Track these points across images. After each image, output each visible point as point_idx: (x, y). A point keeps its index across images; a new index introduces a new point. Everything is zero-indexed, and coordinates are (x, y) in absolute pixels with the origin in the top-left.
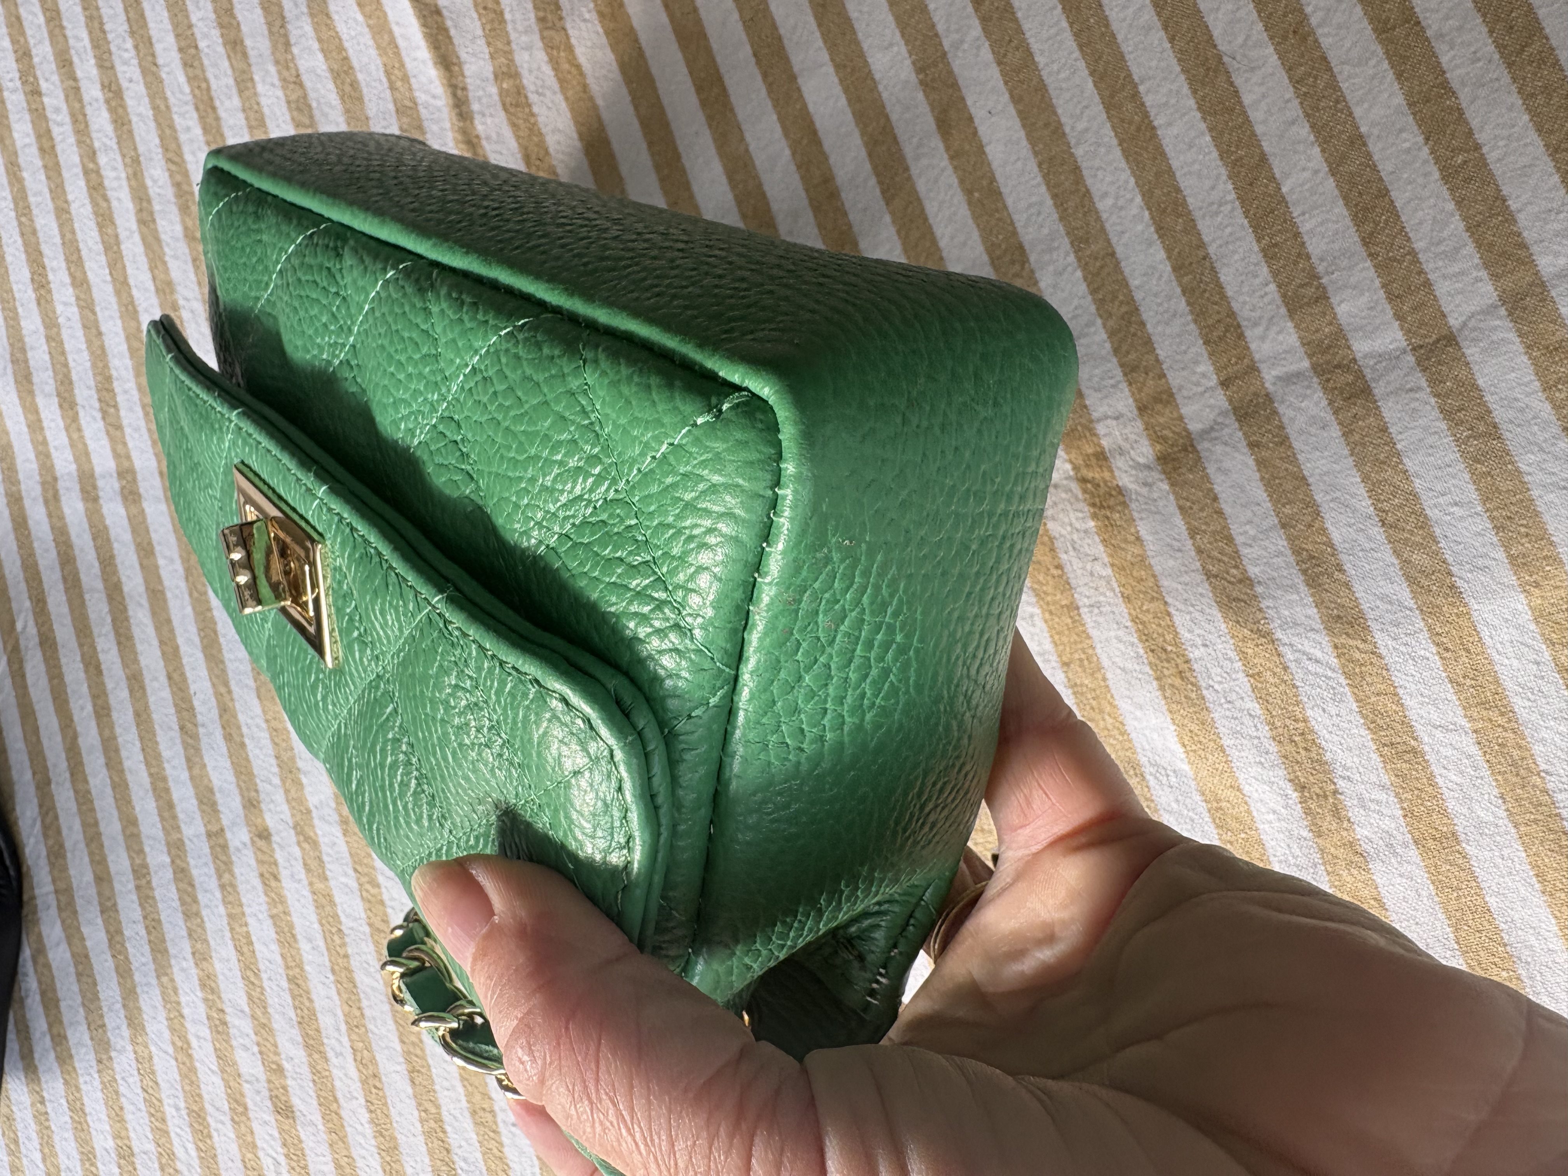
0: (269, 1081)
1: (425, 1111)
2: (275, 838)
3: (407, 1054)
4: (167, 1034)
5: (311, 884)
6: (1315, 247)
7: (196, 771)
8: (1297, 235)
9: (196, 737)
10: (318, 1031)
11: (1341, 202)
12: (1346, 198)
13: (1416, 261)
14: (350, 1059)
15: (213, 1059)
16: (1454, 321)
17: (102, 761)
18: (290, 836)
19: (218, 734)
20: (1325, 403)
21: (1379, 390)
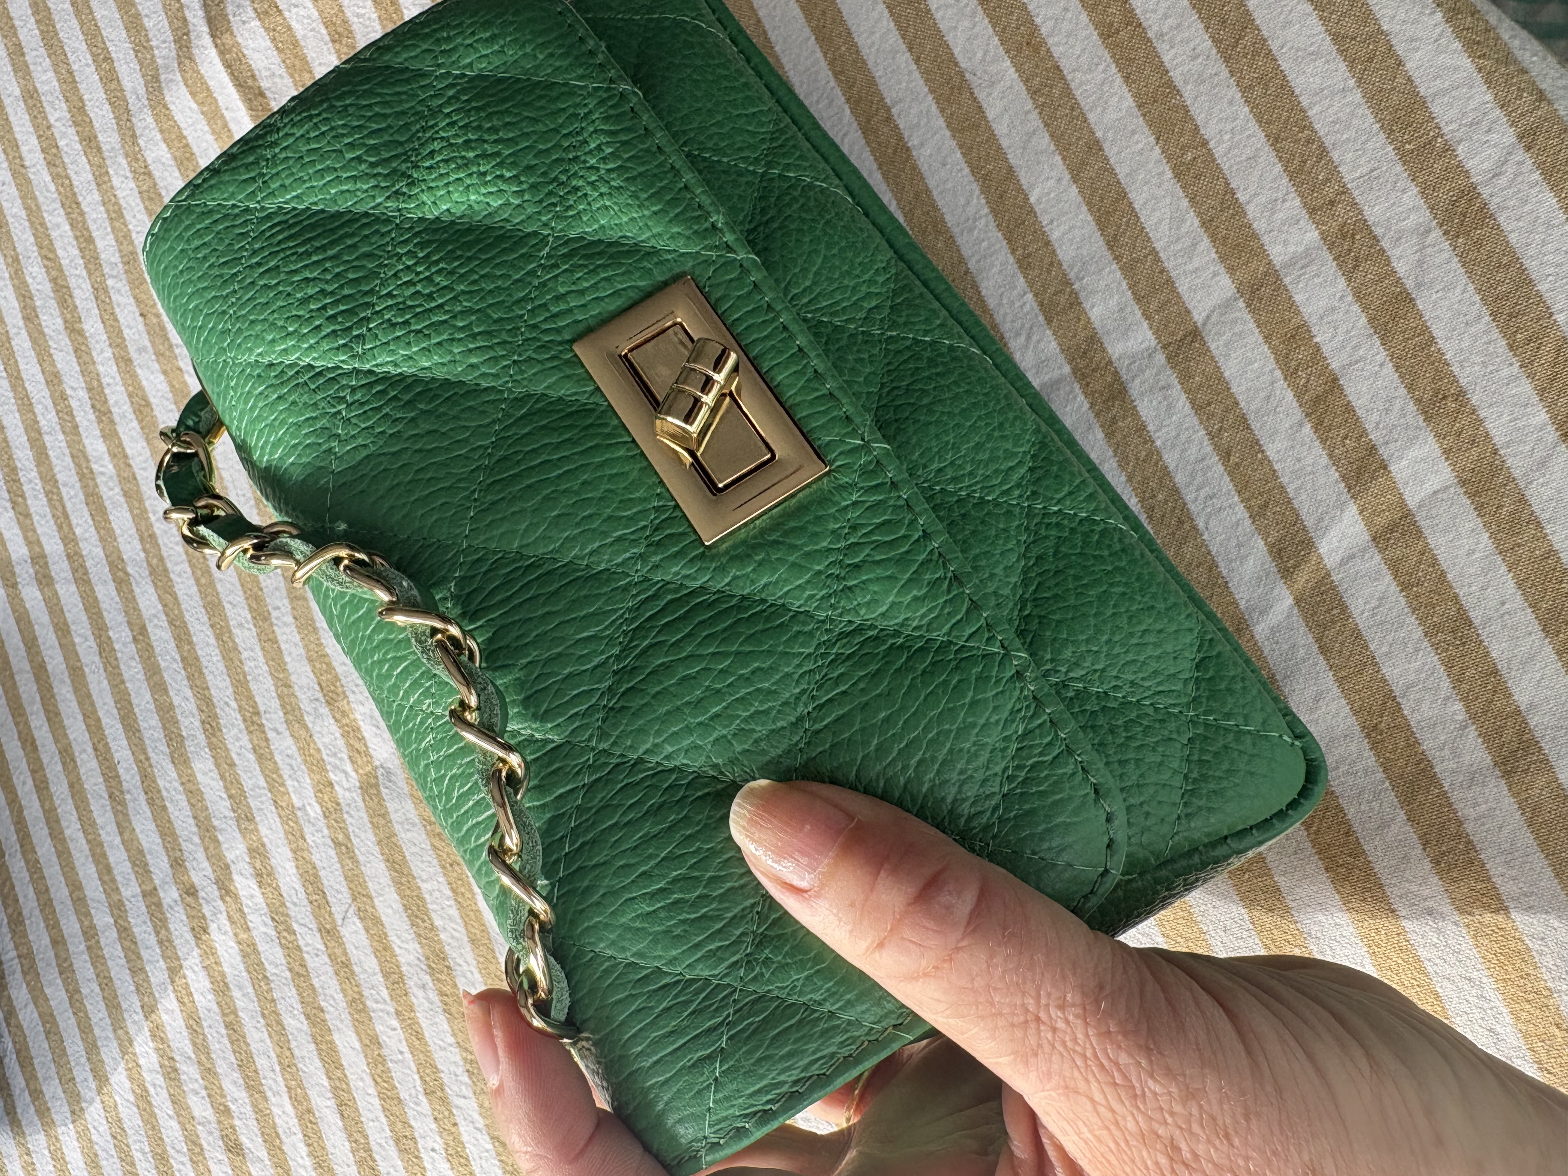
0: (219, 1122)
1: (356, 1141)
2: (202, 894)
3: (335, 1089)
4: (128, 1084)
5: (236, 935)
6: (1066, 254)
7: (127, 835)
8: (1048, 243)
9: (123, 803)
10: (256, 1071)
11: (1084, 208)
12: (1089, 204)
13: (1157, 260)
14: (286, 1097)
15: (169, 1103)
16: (1198, 317)
17: (46, 831)
18: (213, 891)
19: (142, 798)
20: (1086, 406)
21: (1135, 389)
